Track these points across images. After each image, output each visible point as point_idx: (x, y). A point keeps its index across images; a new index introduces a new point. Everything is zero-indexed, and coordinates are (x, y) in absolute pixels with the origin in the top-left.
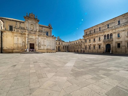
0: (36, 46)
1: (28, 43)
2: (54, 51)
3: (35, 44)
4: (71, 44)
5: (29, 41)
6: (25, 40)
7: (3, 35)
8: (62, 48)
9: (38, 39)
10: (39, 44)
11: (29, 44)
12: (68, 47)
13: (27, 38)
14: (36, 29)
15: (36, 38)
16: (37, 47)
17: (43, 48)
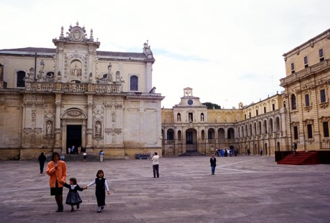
0: (87, 134)
1: (61, 126)
3: (84, 128)
4: (248, 117)
5: (66, 116)
6: (54, 117)
8: (203, 138)
9: (93, 107)
10: (99, 126)
11: (65, 129)
12: (231, 131)
13: (58, 110)
14: (88, 75)
15: (87, 107)
16: (90, 137)
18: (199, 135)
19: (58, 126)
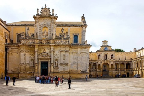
0: (50, 66)
1: (38, 62)
2: (84, 76)
3: (49, 63)
4: (139, 56)
5: (40, 57)
6: (35, 57)
7: (8, 51)
8: (112, 68)
9: (54, 52)
10: (57, 62)
11: (40, 63)
12: (128, 64)
13: (36, 53)
14: (51, 35)
15: (51, 52)
16: (52, 67)
17: (62, 71)
18: (110, 67)
19: (36, 62)
